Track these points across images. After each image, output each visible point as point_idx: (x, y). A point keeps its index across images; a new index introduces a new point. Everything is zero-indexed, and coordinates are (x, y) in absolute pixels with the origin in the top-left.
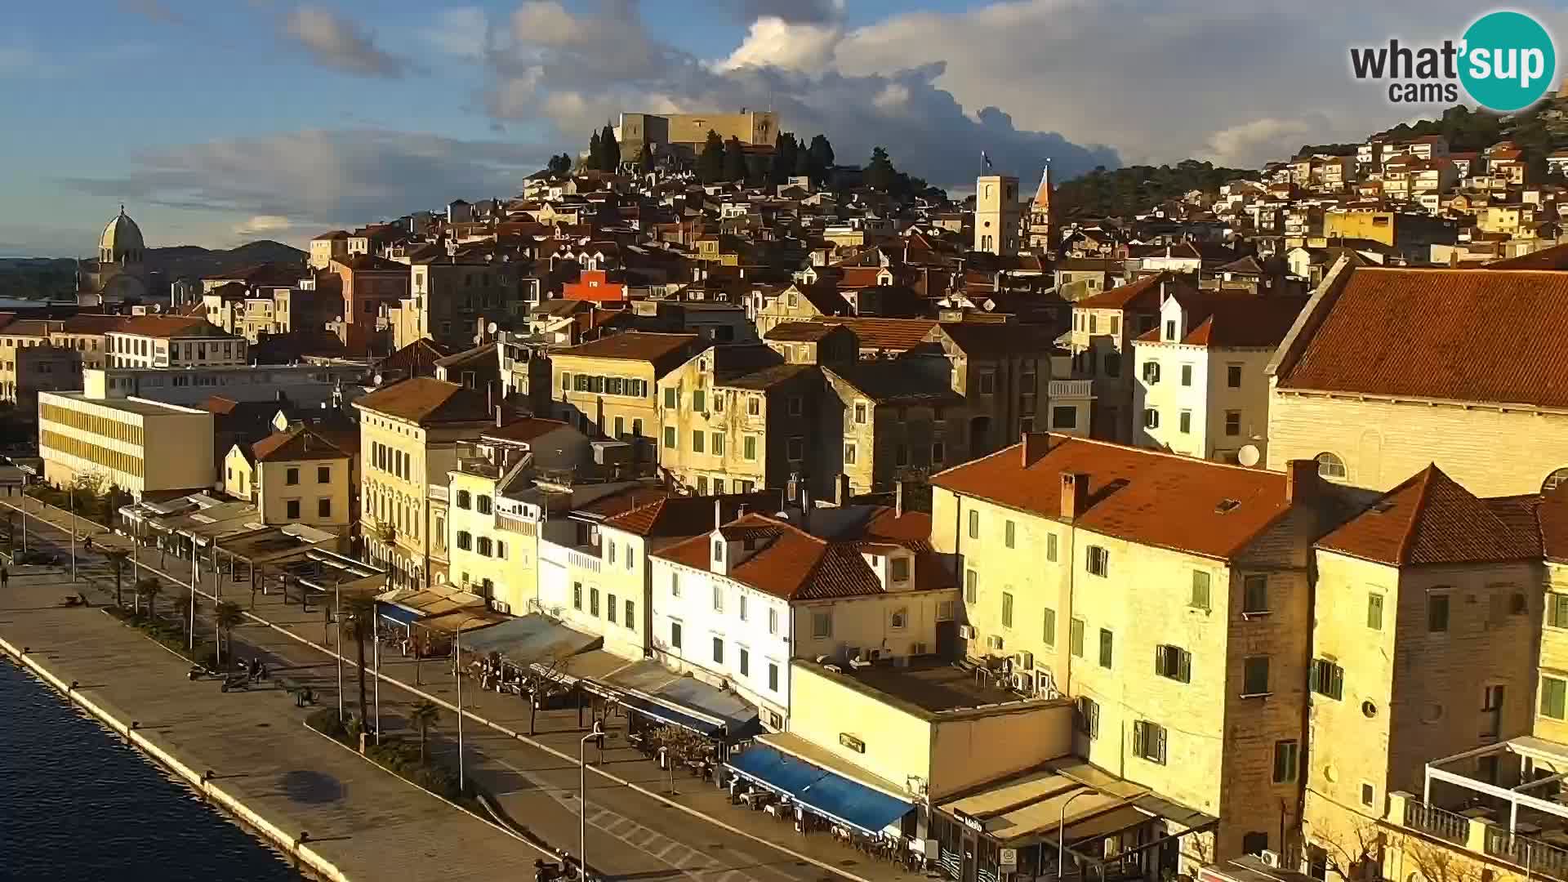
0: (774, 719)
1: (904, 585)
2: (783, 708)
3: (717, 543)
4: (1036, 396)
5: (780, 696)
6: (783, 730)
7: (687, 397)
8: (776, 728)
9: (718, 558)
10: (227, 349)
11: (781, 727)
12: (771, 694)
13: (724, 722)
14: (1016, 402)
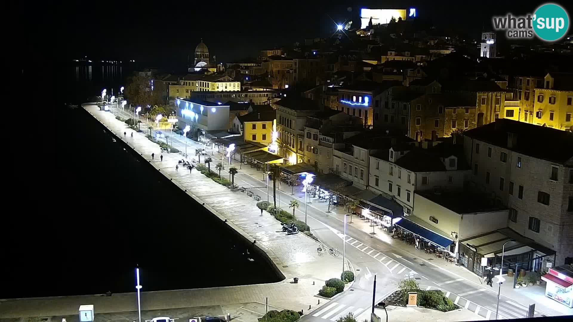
0: (408, 211)
1: (453, 168)
2: (411, 207)
3: (391, 151)
4: (500, 106)
5: (411, 204)
6: (411, 214)
7: (383, 103)
9: (392, 157)
10: (234, 85)
11: (410, 214)
12: (407, 203)
13: (391, 211)
14: (493, 108)
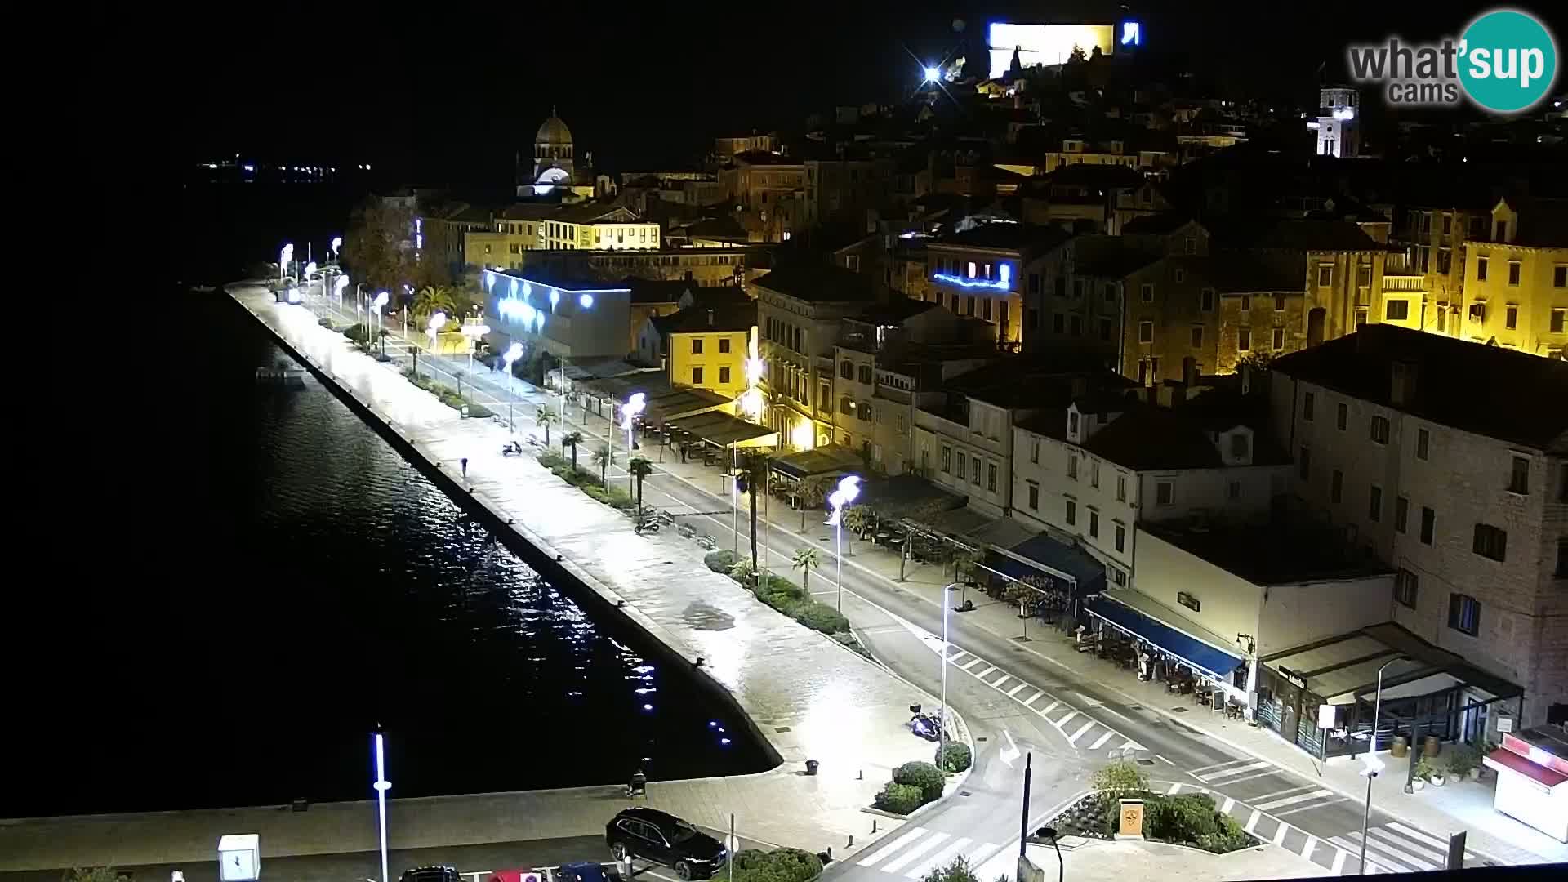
0: (1119, 576)
1: (1242, 461)
2: (1127, 567)
3: (1072, 414)
4: (1370, 289)
5: (1126, 557)
6: (1126, 587)
7: (1049, 282)
8: (1120, 584)
9: (1074, 430)
10: (643, 234)
11: (1124, 584)
12: (1117, 555)
13: (1073, 578)
14: (1352, 295)
